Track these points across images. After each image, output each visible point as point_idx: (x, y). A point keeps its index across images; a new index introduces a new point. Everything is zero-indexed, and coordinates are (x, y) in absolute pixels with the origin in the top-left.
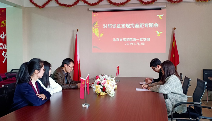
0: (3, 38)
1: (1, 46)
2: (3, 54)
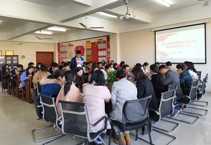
0: (109, 51)
1: (108, 55)
2: (109, 60)
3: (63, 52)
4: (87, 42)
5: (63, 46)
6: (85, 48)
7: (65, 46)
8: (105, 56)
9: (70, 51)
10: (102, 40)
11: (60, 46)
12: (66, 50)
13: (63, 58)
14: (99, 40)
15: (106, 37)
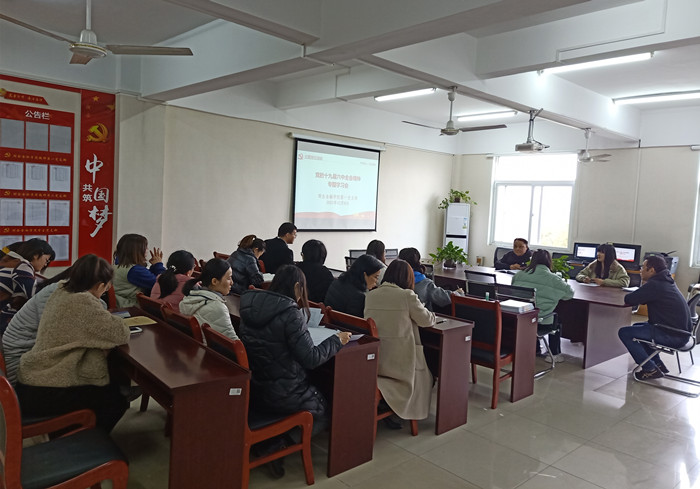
0: (93, 171)
1: (87, 192)
2: (93, 214)
8: (68, 196)
10: (44, 102)
14: (6, 95)
15: (78, 96)
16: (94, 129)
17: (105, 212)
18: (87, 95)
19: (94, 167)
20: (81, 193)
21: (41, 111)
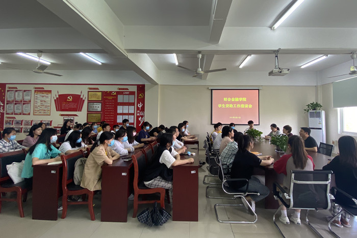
0: (140, 107)
1: (139, 113)
2: (140, 119)
3: (17, 103)
4: (90, 89)
5: (16, 91)
6: (84, 99)
7: (25, 91)
8: (133, 114)
9: (39, 101)
10: (128, 90)
11: (7, 89)
12: (27, 98)
13: (15, 114)
14: (120, 89)
15: (136, 86)
16: (140, 95)
17: (143, 118)
18: (138, 86)
19: (140, 106)
20: (137, 113)
21: (127, 92)
